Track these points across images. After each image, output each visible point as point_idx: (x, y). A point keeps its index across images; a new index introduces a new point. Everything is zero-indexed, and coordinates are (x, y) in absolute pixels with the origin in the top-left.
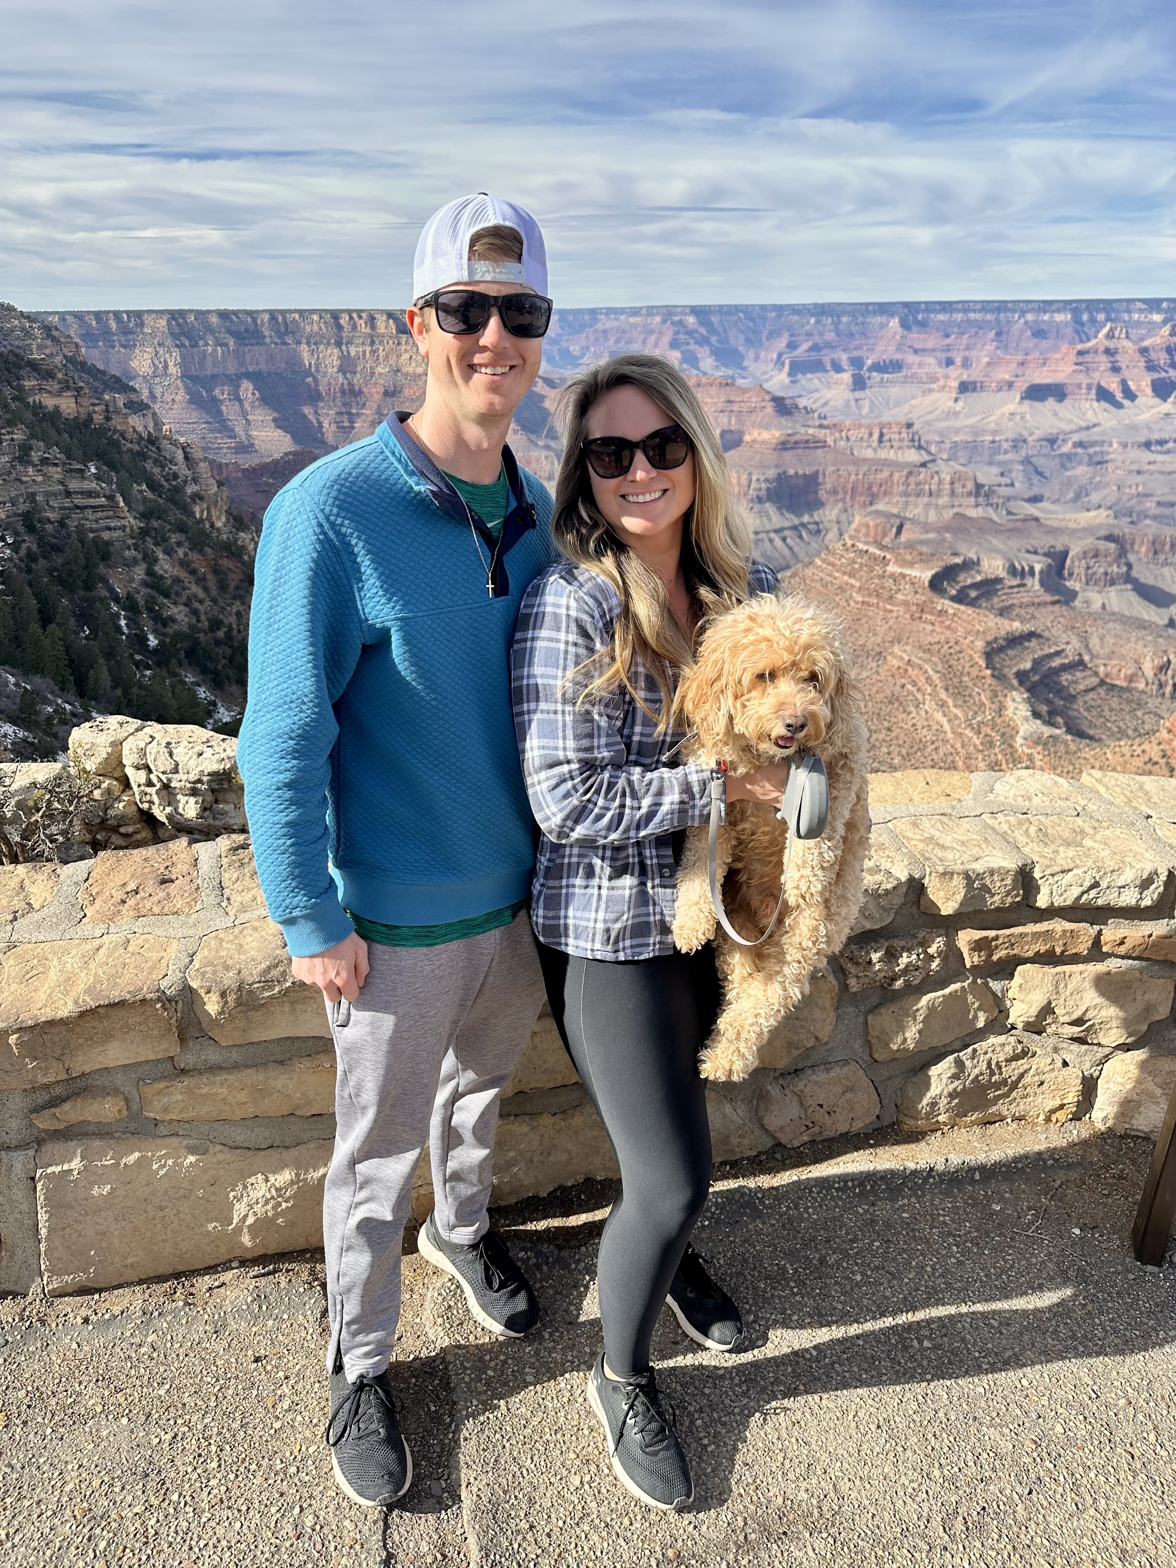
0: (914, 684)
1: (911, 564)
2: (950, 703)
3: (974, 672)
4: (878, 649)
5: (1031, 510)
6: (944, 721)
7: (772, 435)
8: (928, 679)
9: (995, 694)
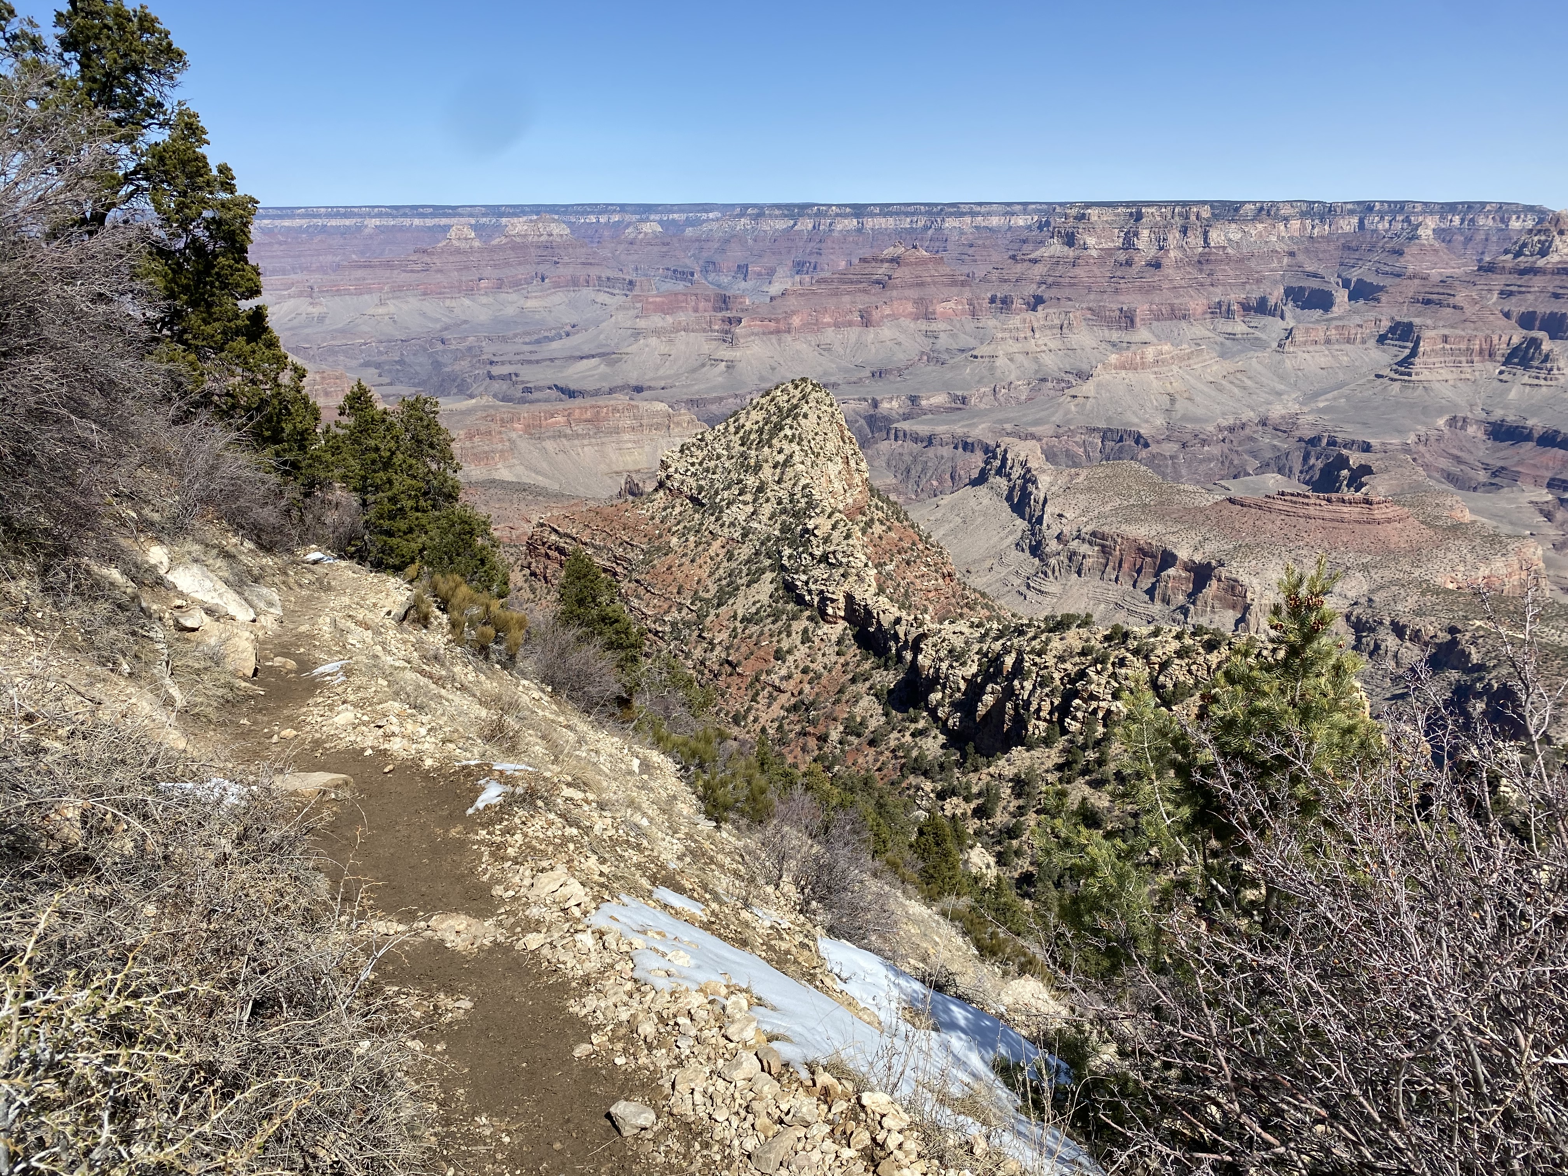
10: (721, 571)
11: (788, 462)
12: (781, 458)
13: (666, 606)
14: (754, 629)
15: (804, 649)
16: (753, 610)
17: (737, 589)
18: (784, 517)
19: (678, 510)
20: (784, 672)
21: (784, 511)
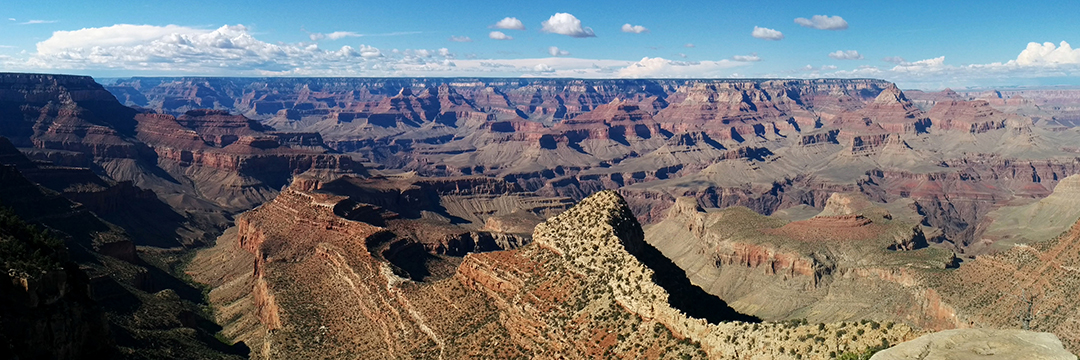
0: (332, 262)
1: (324, 201)
2: (351, 270)
3: (362, 254)
4: (311, 246)
5: (380, 172)
6: (349, 281)
7: (249, 138)
8: (338, 259)
9: (373, 265)
10: (577, 291)
11: (608, 234)
12: (605, 232)
13: (547, 309)
14: (602, 323)
15: (633, 335)
16: (600, 313)
17: (589, 301)
18: (610, 264)
19: (546, 254)
20: (624, 347)
21: (609, 260)
